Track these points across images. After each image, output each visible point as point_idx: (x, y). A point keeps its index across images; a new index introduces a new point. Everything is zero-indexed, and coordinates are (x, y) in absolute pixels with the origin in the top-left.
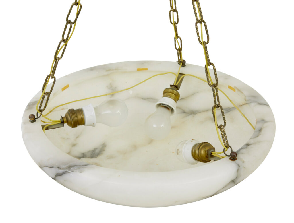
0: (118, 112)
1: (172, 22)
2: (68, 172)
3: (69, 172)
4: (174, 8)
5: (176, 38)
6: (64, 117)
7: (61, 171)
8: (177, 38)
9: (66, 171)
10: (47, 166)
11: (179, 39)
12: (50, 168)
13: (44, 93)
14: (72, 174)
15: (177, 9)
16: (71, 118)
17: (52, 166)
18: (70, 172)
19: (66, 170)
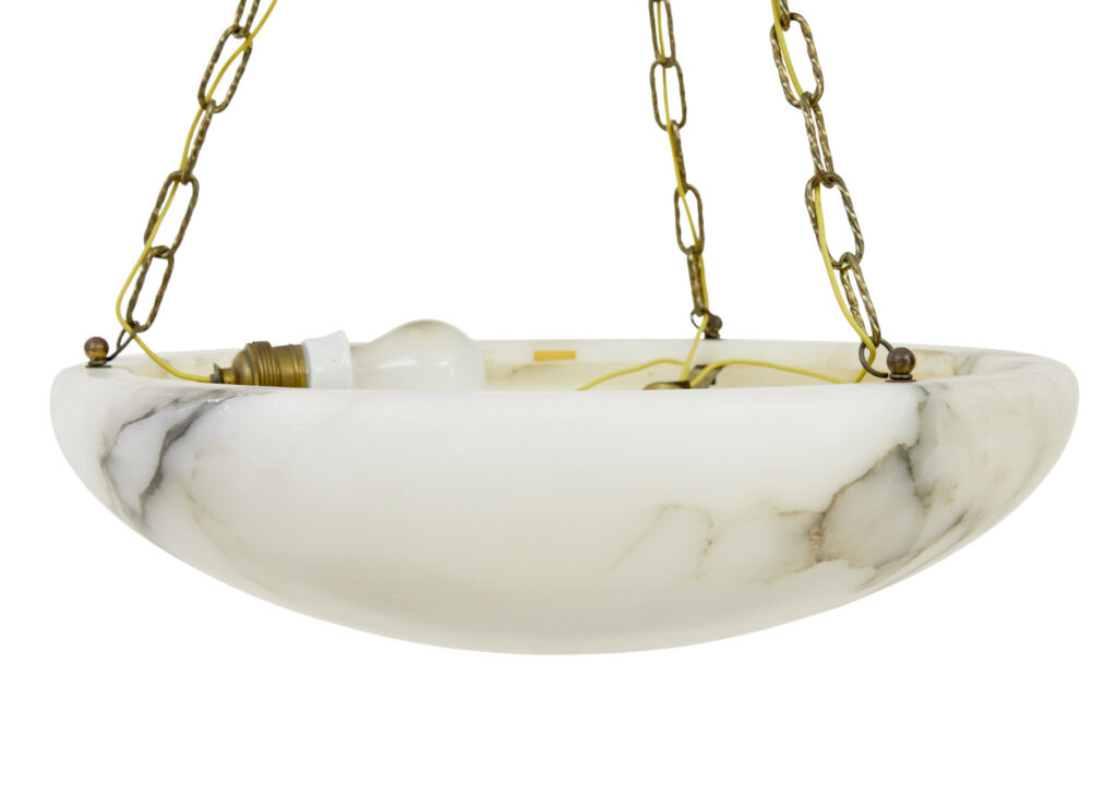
0: (444, 363)
1: (664, 122)
2: (212, 403)
3: (217, 401)
4: (668, 54)
5: (681, 191)
6: (227, 370)
7: (183, 413)
8: (686, 192)
9: (206, 403)
10: (131, 423)
11: (690, 195)
12: (144, 421)
13: (151, 249)
14: (227, 407)
15: (678, 58)
16: (254, 366)
17: (147, 410)
18: (220, 402)
19: (204, 401)
